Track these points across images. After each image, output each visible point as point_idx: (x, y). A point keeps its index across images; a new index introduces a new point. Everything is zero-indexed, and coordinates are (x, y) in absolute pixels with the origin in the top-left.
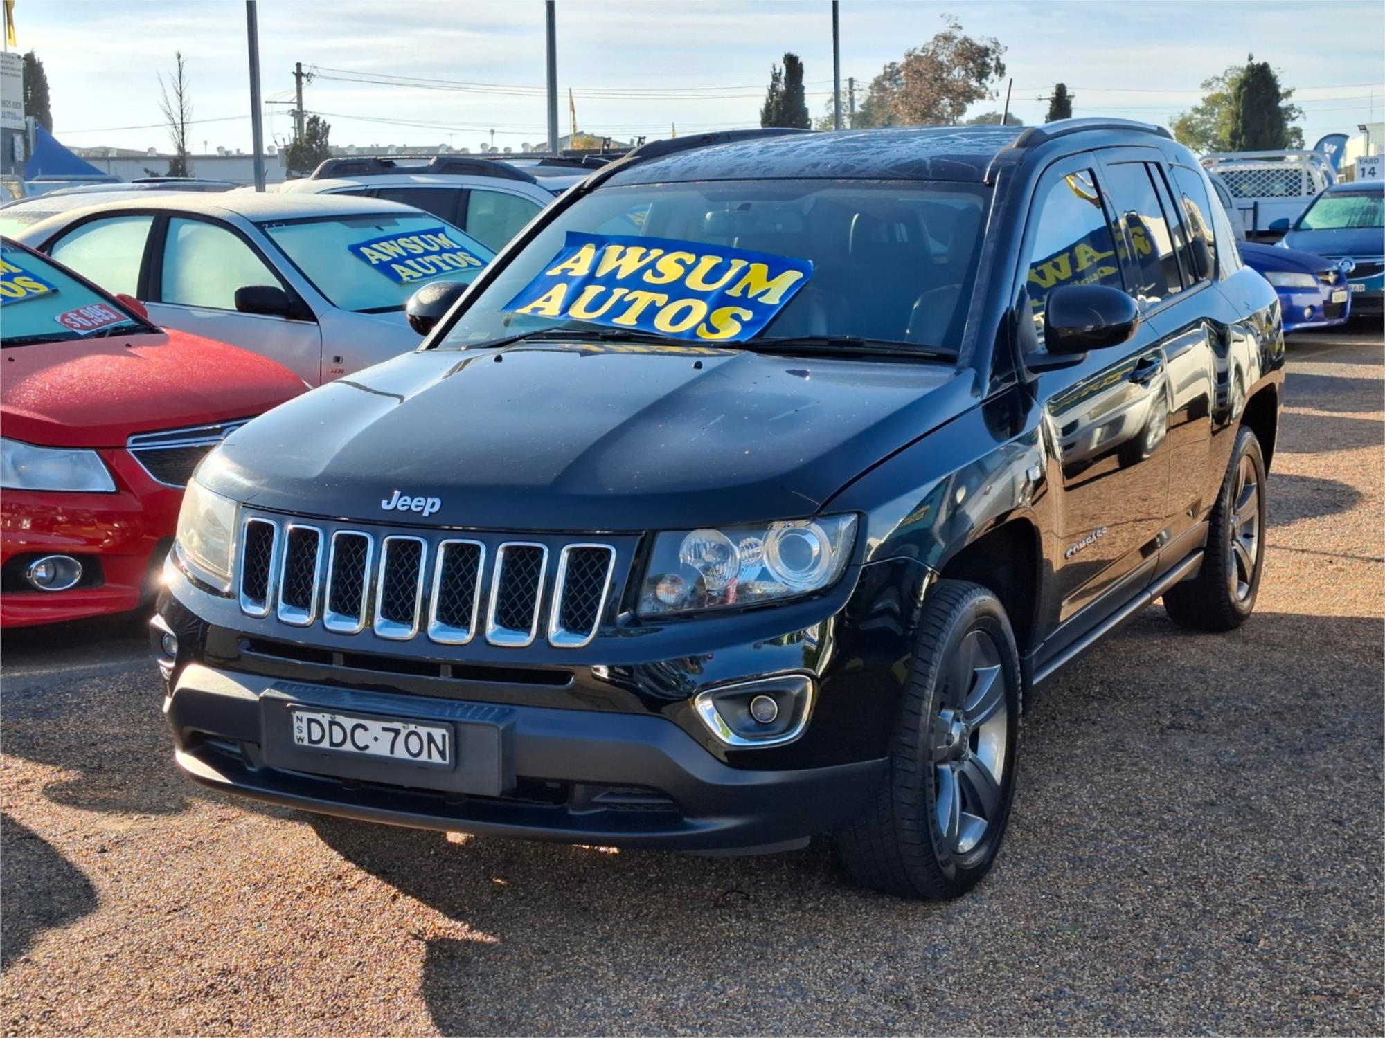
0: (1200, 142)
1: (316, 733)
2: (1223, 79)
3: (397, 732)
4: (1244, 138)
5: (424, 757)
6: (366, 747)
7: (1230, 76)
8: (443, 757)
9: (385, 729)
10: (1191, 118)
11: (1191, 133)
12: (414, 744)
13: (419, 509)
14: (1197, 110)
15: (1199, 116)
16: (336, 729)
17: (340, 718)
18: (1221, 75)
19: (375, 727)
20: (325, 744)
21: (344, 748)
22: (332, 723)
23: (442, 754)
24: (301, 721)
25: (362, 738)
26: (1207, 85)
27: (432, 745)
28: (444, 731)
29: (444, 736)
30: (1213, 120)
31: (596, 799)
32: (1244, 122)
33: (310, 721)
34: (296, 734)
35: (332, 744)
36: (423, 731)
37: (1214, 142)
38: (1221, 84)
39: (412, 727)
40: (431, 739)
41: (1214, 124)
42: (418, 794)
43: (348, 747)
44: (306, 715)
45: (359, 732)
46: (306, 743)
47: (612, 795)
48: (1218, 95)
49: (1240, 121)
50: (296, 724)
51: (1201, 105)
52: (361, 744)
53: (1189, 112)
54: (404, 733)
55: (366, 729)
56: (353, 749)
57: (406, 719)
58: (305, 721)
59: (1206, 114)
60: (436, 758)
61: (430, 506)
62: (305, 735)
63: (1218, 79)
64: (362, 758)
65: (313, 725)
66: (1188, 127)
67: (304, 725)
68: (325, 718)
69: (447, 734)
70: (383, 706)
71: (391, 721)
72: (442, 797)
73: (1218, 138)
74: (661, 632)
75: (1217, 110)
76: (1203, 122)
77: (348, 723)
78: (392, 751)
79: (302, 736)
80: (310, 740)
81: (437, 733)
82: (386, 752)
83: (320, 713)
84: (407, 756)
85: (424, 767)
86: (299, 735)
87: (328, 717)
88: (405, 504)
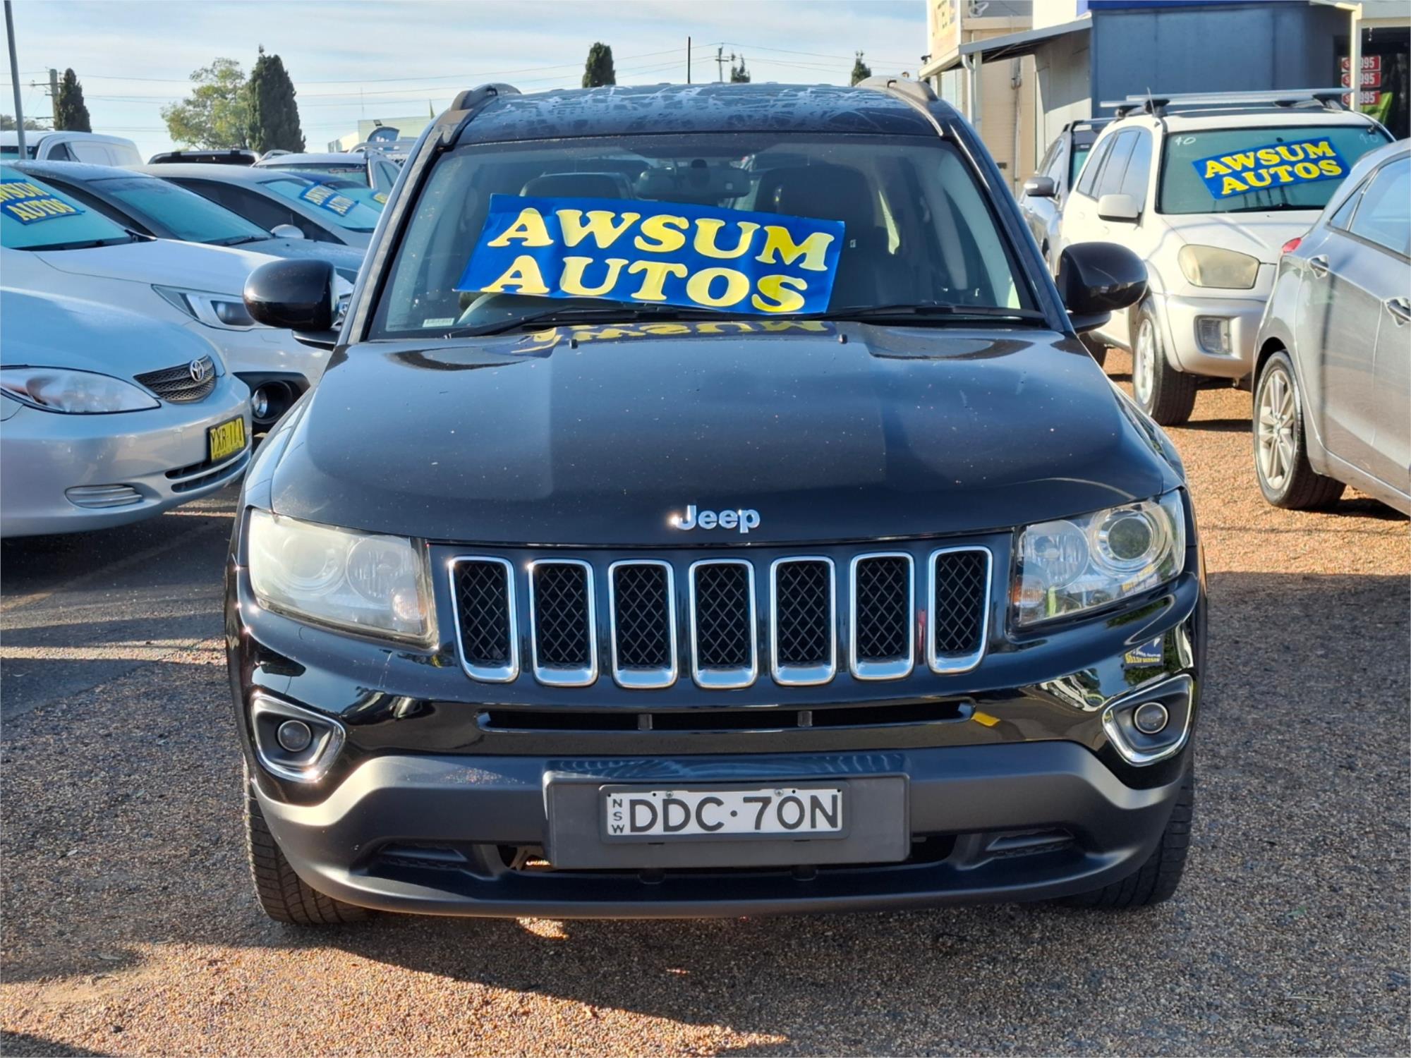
0: (196, 136)
1: (643, 816)
2: (212, 71)
4: (263, 131)
5: (805, 827)
6: (720, 825)
7: (219, 68)
8: (833, 824)
9: (747, 800)
10: (183, 111)
11: (186, 125)
12: (791, 813)
13: (733, 525)
14: (189, 102)
15: (191, 108)
16: (673, 808)
17: (678, 794)
18: (209, 67)
19: (733, 799)
20: (658, 829)
21: (686, 831)
22: (667, 803)
23: (832, 820)
24: (620, 805)
25: (711, 815)
26: (196, 76)
27: (818, 811)
28: (834, 792)
29: (834, 798)
30: (206, 113)
31: (990, 848)
32: (261, 115)
33: (634, 803)
34: (611, 822)
35: (667, 827)
36: (804, 795)
37: (210, 135)
38: (211, 76)
39: (788, 792)
40: (815, 803)
41: (208, 116)
42: (759, 875)
43: (693, 828)
44: (626, 798)
45: (708, 807)
46: (627, 831)
47: (1003, 840)
48: (209, 88)
49: (257, 113)
50: (611, 810)
51: (192, 97)
52: (712, 823)
53: (180, 104)
54: (776, 801)
55: (719, 803)
56: (700, 831)
57: (777, 783)
58: (626, 805)
59: (198, 106)
60: (823, 825)
61: (745, 520)
62: (626, 822)
63: (206, 71)
64: (714, 838)
65: (639, 808)
66: (183, 119)
67: (625, 809)
68: (657, 797)
69: (840, 795)
70: (737, 771)
71: (759, 789)
72: (790, 873)
73: (214, 132)
74: (1043, 646)
75: (209, 103)
76: (198, 115)
77: (692, 798)
78: (758, 825)
79: (620, 823)
80: (634, 827)
81: (826, 796)
82: (750, 828)
83: (649, 791)
84: (779, 829)
85: (804, 839)
86: (616, 824)
87: (662, 795)
88: (709, 520)
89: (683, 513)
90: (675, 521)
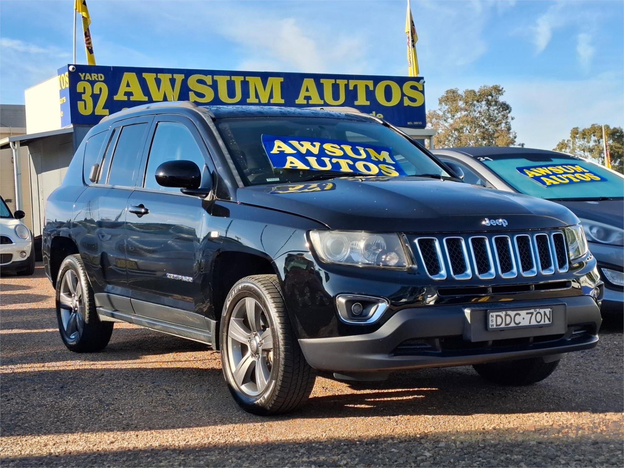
1: (499, 321)
3: (532, 313)
5: (542, 323)
6: (520, 323)
8: (550, 321)
9: (527, 313)
12: (539, 318)
13: (501, 224)
16: (508, 318)
17: (508, 312)
19: (523, 313)
20: (503, 325)
21: (511, 325)
22: (506, 315)
23: (549, 319)
24: (493, 317)
25: (518, 319)
27: (546, 316)
28: (549, 309)
29: (550, 312)
31: (573, 333)
33: (497, 316)
34: (490, 323)
35: (506, 324)
36: (542, 311)
39: (538, 310)
40: (545, 314)
43: (513, 325)
44: (494, 314)
45: (517, 316)
46: (495, 326)
47: (575, 331)
50: (490, 319)
52: (517, 322)
54: (535, 313)
55: (520, 315)
56: (515, 325)
57: (535, 307)
58: (495, 317)
60: (547, 322)
61: (503, 222)
62: (494, 323)
64: (519, 328)
65: (498, 318)
67: (494, 319)
68: (503, 314)
69: (551, 310)
71: (530, 309)
77: (512, 313)
78: (530, 323)
79: (493, 323)
80: (497, 325)
81: (548, 311)
82: (527, 324)
83: (500, 312)
84: (536, 323)
85: (541, 327)
86: (492, 324)
87: (504, 313)
88: (494, 223)
89: (485, 221)
90: (484, 223)
